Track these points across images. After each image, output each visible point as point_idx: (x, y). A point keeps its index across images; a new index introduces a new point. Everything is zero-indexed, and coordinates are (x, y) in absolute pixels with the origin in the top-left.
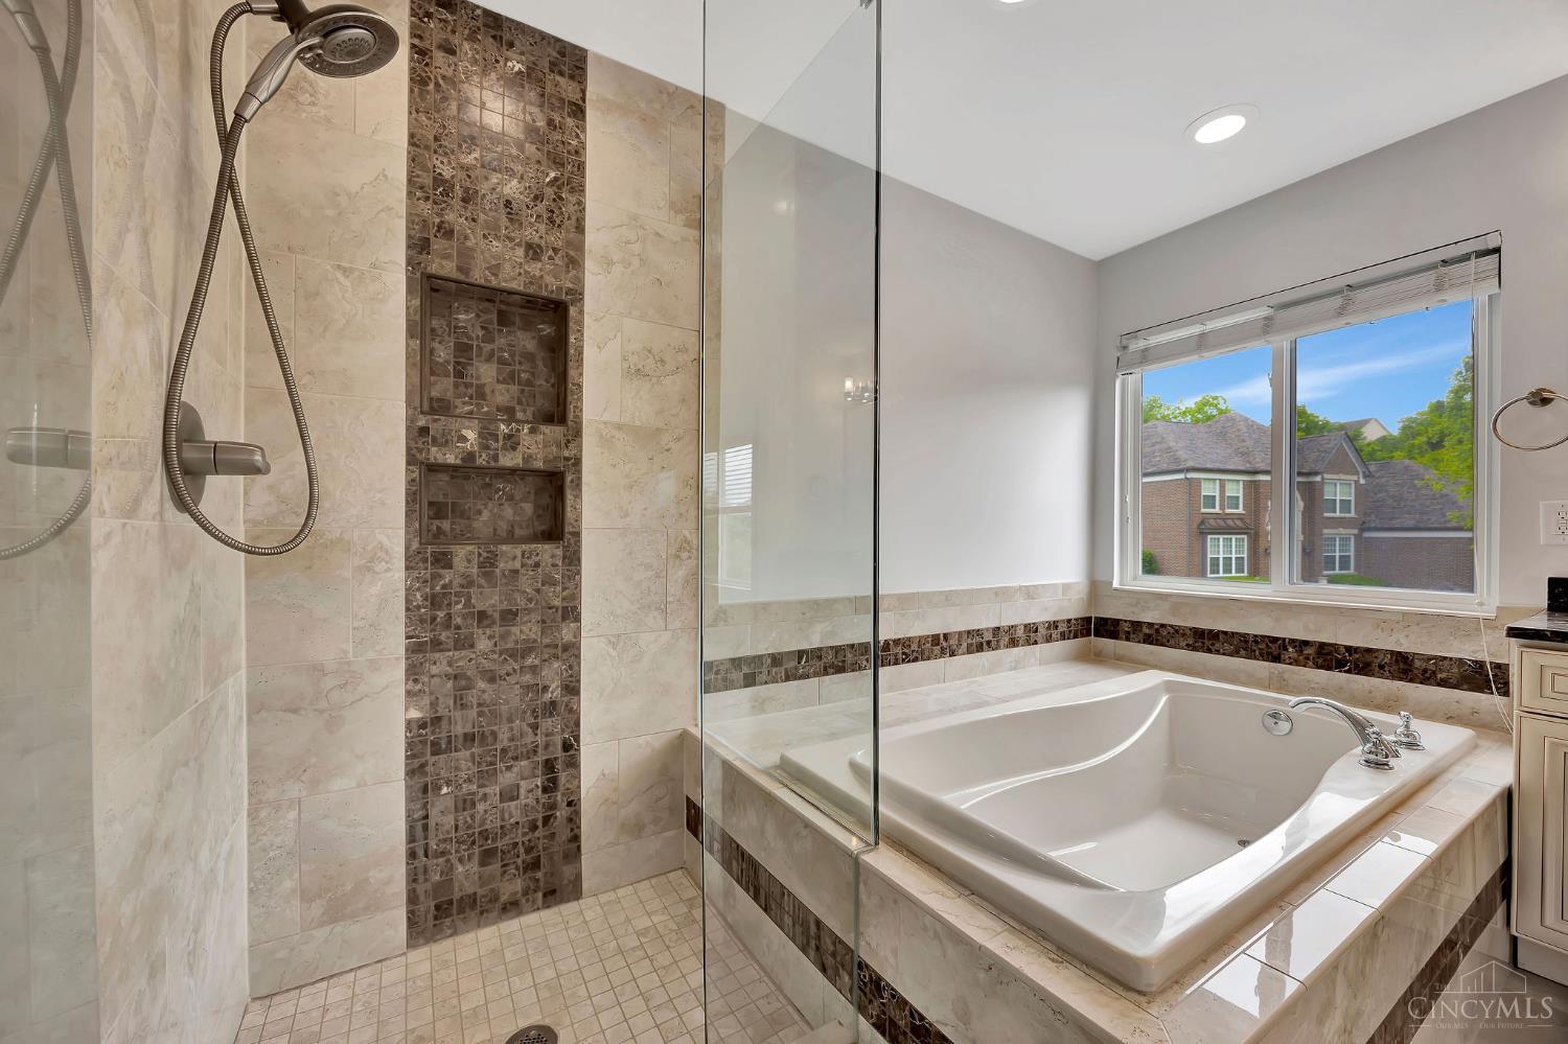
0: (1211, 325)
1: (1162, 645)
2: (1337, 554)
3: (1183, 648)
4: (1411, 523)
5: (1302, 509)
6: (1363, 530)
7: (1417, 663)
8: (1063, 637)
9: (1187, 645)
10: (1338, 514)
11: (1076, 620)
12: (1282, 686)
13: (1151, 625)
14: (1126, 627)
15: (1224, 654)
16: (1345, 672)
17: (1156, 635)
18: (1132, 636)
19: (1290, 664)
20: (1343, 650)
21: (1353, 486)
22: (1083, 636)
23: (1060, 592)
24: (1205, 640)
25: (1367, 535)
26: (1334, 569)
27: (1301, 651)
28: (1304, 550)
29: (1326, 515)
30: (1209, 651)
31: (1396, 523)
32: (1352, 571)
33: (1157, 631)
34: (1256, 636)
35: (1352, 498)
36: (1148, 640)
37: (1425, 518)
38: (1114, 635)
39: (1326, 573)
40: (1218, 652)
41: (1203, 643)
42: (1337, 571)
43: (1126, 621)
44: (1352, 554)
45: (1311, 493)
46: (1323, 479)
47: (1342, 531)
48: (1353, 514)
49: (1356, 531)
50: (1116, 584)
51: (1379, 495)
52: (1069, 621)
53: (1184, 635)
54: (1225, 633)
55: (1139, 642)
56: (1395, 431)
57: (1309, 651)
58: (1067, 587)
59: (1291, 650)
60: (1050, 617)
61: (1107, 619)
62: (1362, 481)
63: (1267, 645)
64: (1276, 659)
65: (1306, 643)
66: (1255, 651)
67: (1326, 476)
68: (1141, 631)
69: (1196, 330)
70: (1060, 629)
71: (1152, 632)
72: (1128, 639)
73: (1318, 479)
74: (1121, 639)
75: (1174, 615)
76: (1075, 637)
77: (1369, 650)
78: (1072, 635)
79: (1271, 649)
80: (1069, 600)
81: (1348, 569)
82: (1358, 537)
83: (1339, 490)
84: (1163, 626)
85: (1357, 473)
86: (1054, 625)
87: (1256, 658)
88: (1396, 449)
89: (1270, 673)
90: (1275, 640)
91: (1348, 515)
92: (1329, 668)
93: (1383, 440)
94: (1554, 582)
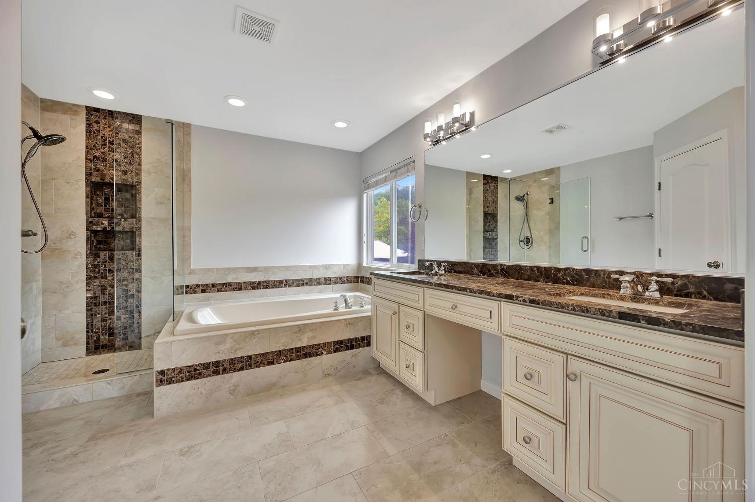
8: (344, 282)
11: (351, 277)
23: (343, 267)
50: (364, 265)
52: (347, 277)
60: (338, 276)
76: (351, 283)
80: (348, 270)
94: (419, 260)
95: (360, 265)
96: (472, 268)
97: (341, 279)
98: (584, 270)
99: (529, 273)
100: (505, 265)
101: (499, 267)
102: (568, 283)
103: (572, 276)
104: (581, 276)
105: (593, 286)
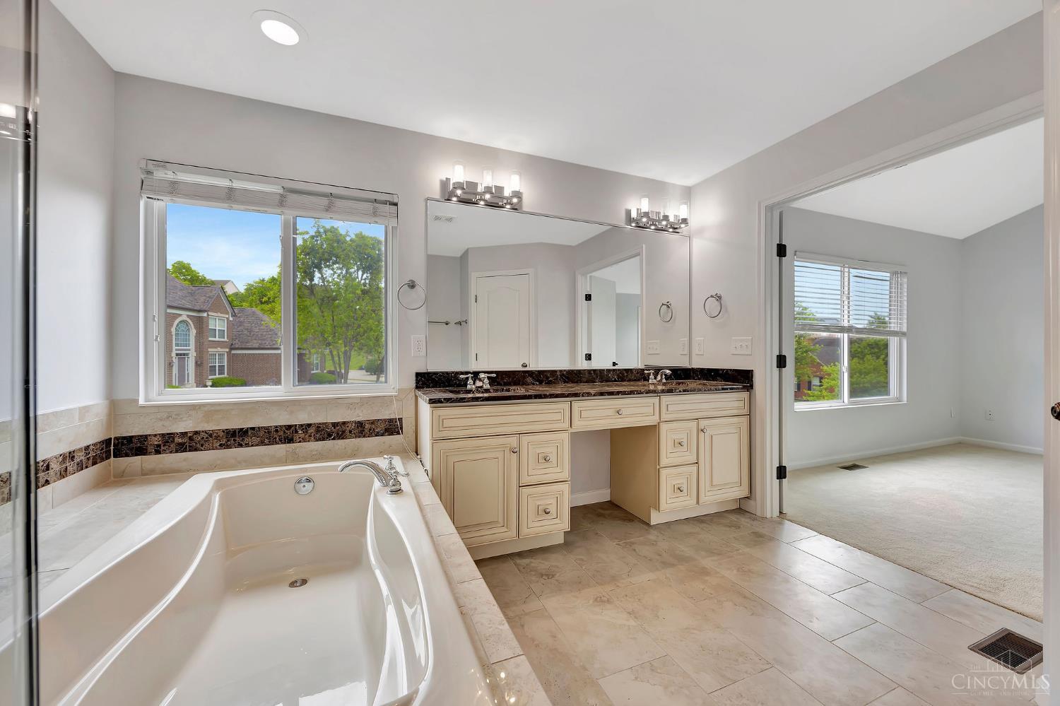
0: (237, 184)
1: (196, 450)
2: (217, 365)
3: (217, 449)
4: (256, 345)
5: (195, 334)
6: (231, 349)
7: (367, 426)
8: (81, 467)
9: (221, 445)
10: (217, 339)
11: (93, 445)
12: (296, 459)
13: (184, 434)
14: (156, 441)
15: (252, 446)
16: (333, 439)
17: (189, 443)
18: (162, 448)
19: (300, 442)
20: (331, 426)
21: (226, 321)
22: (102, 460)
23: (77, 417)
24: (237, 437)
25: (233, 352)
26: (215, 375)
27: (307, 432)
28: (196, 363)
29: (210, 339)
30: (240, 445)
31: (249, 345)
32: (226, 375)
33: (191, 439)
34: (276, 427)
35: (226, 329)
36: (181, 448)
37: (264, 342)
38: (141, 451)
39: (210, 377)
40: (247, 445)
41: (234, 440)
42: (217, 376)
43: (155, 435)
44: (226, 364)
45: (200, 324)
46: (208, 315)
47: (219, 349)
48: (226, 339)
49: (227, 350)
50: (142, 402)
51: (240, 328)
52: (87, 448)
53: (217, 438)
54: (253, 429)
55: (171, 452)
56: (242, 289)
57: (312, 430)
58: (84, 410)
59: (300, 432)
60: (65, 449)
61: (132, 437)
62: (231, 319)
63: (285, 432)
64: (290, 441)
65: (309, 425)
66: (276, 438)
67: (210, 313)
68: (173, 441)
69: (223, 183)
70: (77, 460)
71: (185, 440)
72: (158, 452)
73: (205, 315)
74: (150, 453)
75: (208, 422)
76: (94, 463)
77: (344, 423)
78: (90, 462)
79: (286, 434)
80: (88, 425)
81: (224, 374)
82: (229, 353)
83: (218, 323)
84: (196, 433)
85: (227, 313)
86: (71, 456)
87: (277, 443)
88: (244, 301)
89: (287, 451)
90: (289, 427)
91: (222, 340)
92: (323, 439)
93: (236, 294)
94: (418, 375)
95: (115, 408)
96: (524, 377)
97: (72, 458)
98: (625, 370)
99: (587, 375)
100: (565, 371)
101: (558, 373)
102: (615, 381)
103: (618, 375)
104: (623, 374)
105: (630, 380)
